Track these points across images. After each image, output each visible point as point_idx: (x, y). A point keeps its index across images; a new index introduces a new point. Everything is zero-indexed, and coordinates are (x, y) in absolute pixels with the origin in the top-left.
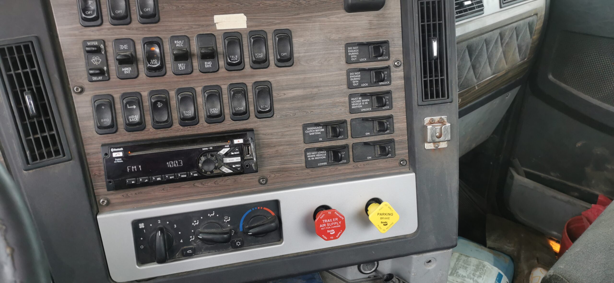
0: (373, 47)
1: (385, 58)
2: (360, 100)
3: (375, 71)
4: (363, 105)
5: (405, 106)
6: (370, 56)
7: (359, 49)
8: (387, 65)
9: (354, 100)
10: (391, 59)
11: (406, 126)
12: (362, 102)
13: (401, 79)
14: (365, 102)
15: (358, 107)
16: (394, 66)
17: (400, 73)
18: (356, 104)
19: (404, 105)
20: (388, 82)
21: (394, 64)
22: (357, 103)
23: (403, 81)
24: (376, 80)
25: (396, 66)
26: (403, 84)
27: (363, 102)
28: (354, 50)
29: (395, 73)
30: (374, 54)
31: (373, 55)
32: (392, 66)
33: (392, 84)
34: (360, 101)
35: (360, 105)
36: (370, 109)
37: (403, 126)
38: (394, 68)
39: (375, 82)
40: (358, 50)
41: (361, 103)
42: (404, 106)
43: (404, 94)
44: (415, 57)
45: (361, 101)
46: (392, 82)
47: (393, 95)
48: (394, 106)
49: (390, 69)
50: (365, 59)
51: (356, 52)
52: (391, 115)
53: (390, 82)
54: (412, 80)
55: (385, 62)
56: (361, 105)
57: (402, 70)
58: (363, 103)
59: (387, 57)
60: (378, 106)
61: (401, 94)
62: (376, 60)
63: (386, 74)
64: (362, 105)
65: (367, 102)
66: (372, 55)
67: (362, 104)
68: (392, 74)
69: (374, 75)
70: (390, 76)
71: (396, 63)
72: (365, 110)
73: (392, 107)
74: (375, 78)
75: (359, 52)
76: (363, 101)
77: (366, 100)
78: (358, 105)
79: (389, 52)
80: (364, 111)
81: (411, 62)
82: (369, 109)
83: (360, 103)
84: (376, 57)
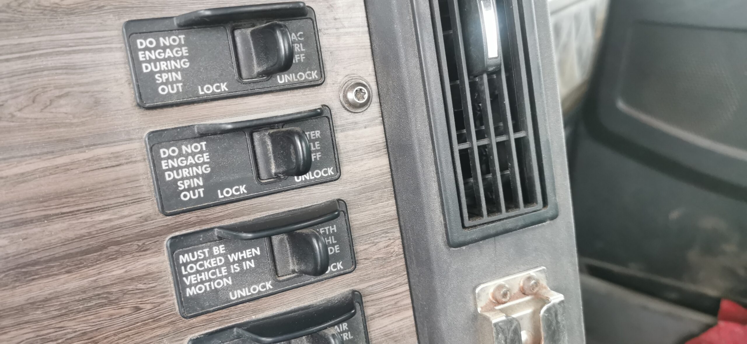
0: (252, 33)
1: (303, 76)
2: (220, 255)
3: (271, 131)
4: (234, 276)
5: (401, 250)
6: (244, 74)
7: (187, 43)
8: (316, 106)
9: (191, 262)
10: (328, 80)
11: (411, 321)
12: (228, 264)
13: (377, 154)
14: (240, 262)
15: (214, 285)
16: (346, 105)
17: (368, 129)
18: (204, 276)
19: (397, 247)
20: (330, 171)
21: (345, 96)
22: (208, 270)
23: (385, 161)
24: (278, 166)
25: (354, 107)
26: (386, 169)
27: (234, 262)
28: (165, 48)
29: (351, 133)
30: (259, 64)
31: (257, 69)
32: (335, 106)
33: (344, 177)
34: (220, 261)
35: (221, 278)
36: (269, 285)
37: (401, 323)
38: (346, 114)
39: (276, 174)
40: (185, 51)
41: (224, 270)
42: (396, 249)
43: (394, 208)
44: (419, 66)
45: (227, 259)
46: (345, 169)
47: (352, 216)
48: (360, 256)
49: (330, 118)
50: (224, 87)
51: (175, 59)
52: (354, 292)
53: (338, 169)
54: (418, 155)
55: (308, 91)
56: (226, 277)
57: (376, 118)
58: (235, 268)
59: (314, 75)
60: (296, 268)
61: (383, 207)
62: (268, 84)
63: (316, 140)
64: (229, 274)
65: (249, 260)
66: (250, 67)
67: (229, 269)
68: (340, 137)
69: (270, 147)
70: (334, 146)
71: (351, 96)
72: (245, 293)
73: (355, 263)
74: (272, 161)
75: (191, 58)
76: (233, 257)
77: (247, 253)
78: (214, 280)
79: (319, 51)
80: (242, 297)
81: (407, 86)
82: (264, 287)
83: (219, 267)
84: (269, 74)
